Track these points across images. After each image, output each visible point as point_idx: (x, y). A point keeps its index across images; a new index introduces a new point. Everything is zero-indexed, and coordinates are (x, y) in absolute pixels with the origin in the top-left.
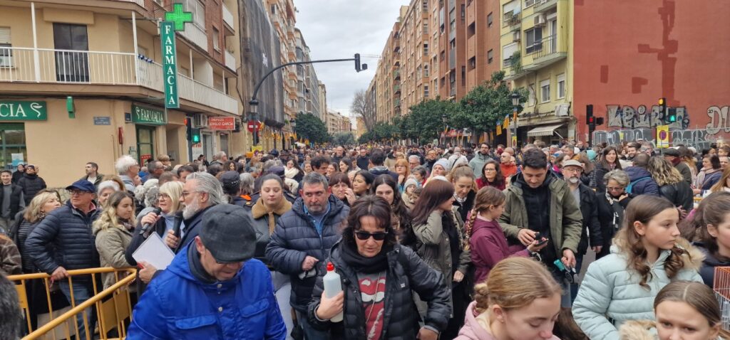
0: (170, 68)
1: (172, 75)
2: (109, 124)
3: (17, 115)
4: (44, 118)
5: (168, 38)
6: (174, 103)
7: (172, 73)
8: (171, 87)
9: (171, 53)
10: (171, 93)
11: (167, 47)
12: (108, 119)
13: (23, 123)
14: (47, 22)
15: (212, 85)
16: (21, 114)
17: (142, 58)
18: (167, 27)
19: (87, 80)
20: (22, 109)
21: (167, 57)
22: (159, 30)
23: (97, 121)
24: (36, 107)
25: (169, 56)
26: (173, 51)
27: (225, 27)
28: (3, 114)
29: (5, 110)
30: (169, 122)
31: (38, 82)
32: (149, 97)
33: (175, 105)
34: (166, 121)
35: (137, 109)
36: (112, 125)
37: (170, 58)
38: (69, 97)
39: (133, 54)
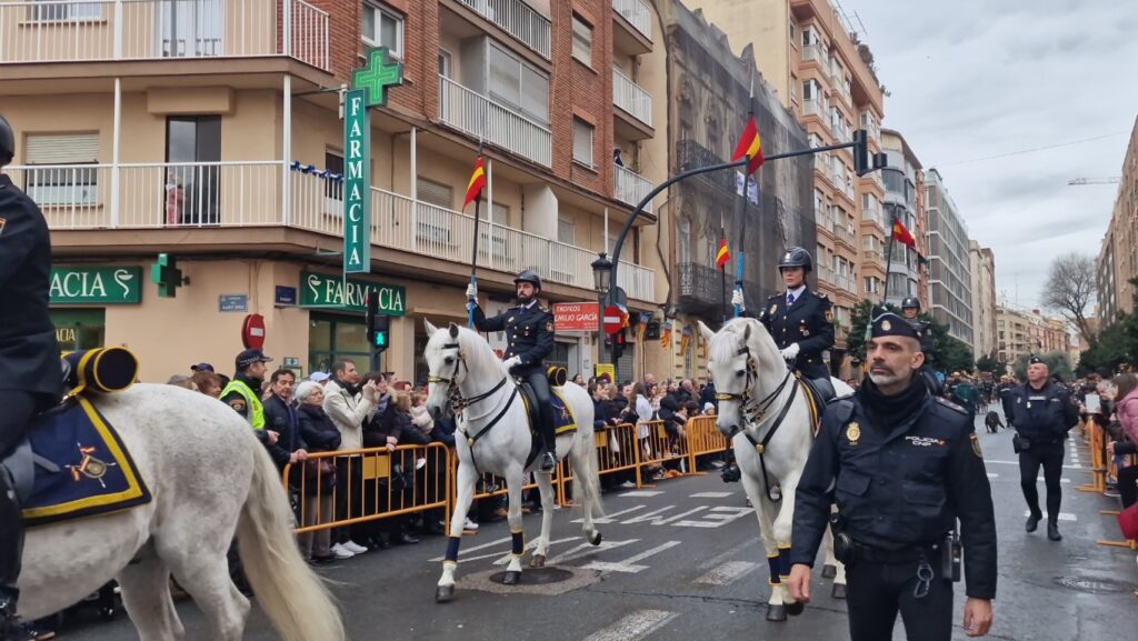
0: (355, 188)
1: (358, 202)
2: (245, 309)
3: (90, 294)
4: (136, 299)
5: (356, 124)
6: (357, 262)
7: (358, 198)
8: (355, 227)
9: (359, 155)
10: (355, 240)
11: (352, 142)
12: (243, 300)
13: (103, 310)
14: (157, 116)
15: (554, 236)
16: (98, 291)
17: (305, 171)
18: (354, 100)
19: (213, 220)
20: (101, 283)
21: (351, 164)
22: (341, 108)
23: (225, 304)
24: (123, 278)
25: (355, 161)
26: (361, 150)
27: (615, 116)
28: (71, 292)
29: (75, 284)
30: (417, 310)
31: (114, 227)
32: (318, 253)
33: (361, 266)
34: (407, 308)
35: (314, 279)
36: (251, 312)
37: (355, 165)
38: (163, 256)
39: (280, 162)
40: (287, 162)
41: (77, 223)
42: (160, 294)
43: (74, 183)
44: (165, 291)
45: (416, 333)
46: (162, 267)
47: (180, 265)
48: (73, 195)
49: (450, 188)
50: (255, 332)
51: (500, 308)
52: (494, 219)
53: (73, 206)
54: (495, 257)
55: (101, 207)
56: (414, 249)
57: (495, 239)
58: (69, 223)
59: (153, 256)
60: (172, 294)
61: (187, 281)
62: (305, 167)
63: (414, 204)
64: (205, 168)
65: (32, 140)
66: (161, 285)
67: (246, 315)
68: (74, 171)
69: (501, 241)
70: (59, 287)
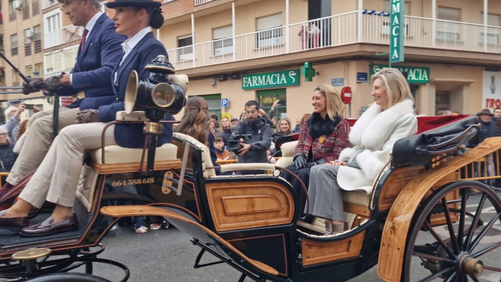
0: (396, 18)
1: (397, 25)
2: (343, 85)
3: (281, 83)
4: (298, 83)
6: (397, 57)
7: (397, 23)
8: (395, 39)
10: (395, 45)
12: (342, 80)
13: (285, 89)
16: (283, 81)
17: (370, 14)
19: (327, 44)
20: (284, 78)
21: (394, 6)
23: (335, 84)
24: (292, 75)
25: (396, 4)
28: (274, 82)
29: (275, 79)
30: (437, 79)
31: (287, 53)
32: (377, 54)
33: (398, 59)
34: (431, 78)
35: (376, 67)
36: (346, 86)
37: (396, 6)
38: (306, 63)
39: (357, 11)
40: (361, 10)
41: (274, 53)
42: (306, 81)
43: (272, 36)
44: (307, 79)
45: (437, 92)
46: (306, 69)
47: (314, 67)
48: (272, 42)
49: (459, 9)
50: (347, 95)
51: (493, 75)
52: (488, 24)
53: (272, 46)
54: (489, 45)
55: (282, 45)
56: (434, 47)
57: (488, 35)
58: (271, 54)
59: (303, 64)
60: (311, 80)
61: (318, 74)
62: (370, 12)
63: (434, 22)
64: (323, 20)
65: (260, 21)
66: (306, 76)
67: (343, 87)
68: (272, 31)
69: (493, 35)
70: (269, 81)
